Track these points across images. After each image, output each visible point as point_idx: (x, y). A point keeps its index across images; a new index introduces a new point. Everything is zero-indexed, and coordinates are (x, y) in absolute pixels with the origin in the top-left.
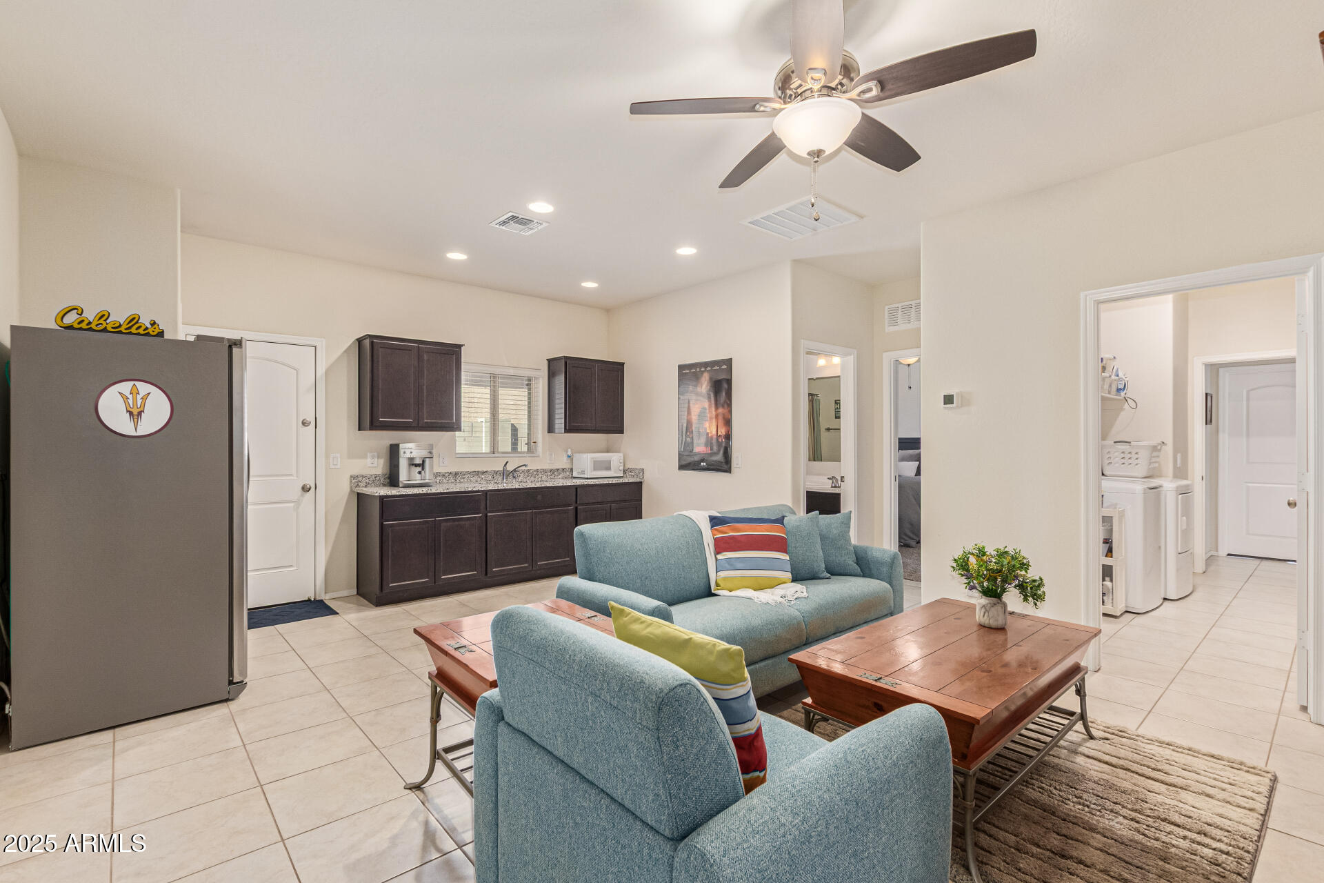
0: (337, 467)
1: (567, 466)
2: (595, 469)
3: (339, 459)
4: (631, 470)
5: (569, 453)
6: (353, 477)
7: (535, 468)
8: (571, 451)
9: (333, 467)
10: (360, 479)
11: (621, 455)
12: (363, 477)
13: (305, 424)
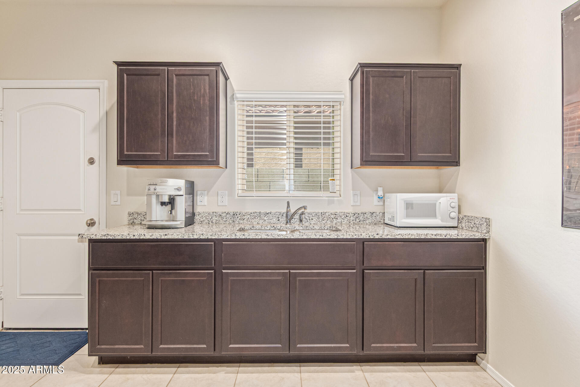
0: (117, 203)
1: (378, 210)
2: (408, 216)
3: (119, 197)
4: (470, 219)
5: (380, 193)
6: (130, 214)
7: (333, 211)
8: (383, 191)
9: (114, 203)
10: (136, 216)
11: (455, 196)
12: (138, 214)
13: (91, 161)
